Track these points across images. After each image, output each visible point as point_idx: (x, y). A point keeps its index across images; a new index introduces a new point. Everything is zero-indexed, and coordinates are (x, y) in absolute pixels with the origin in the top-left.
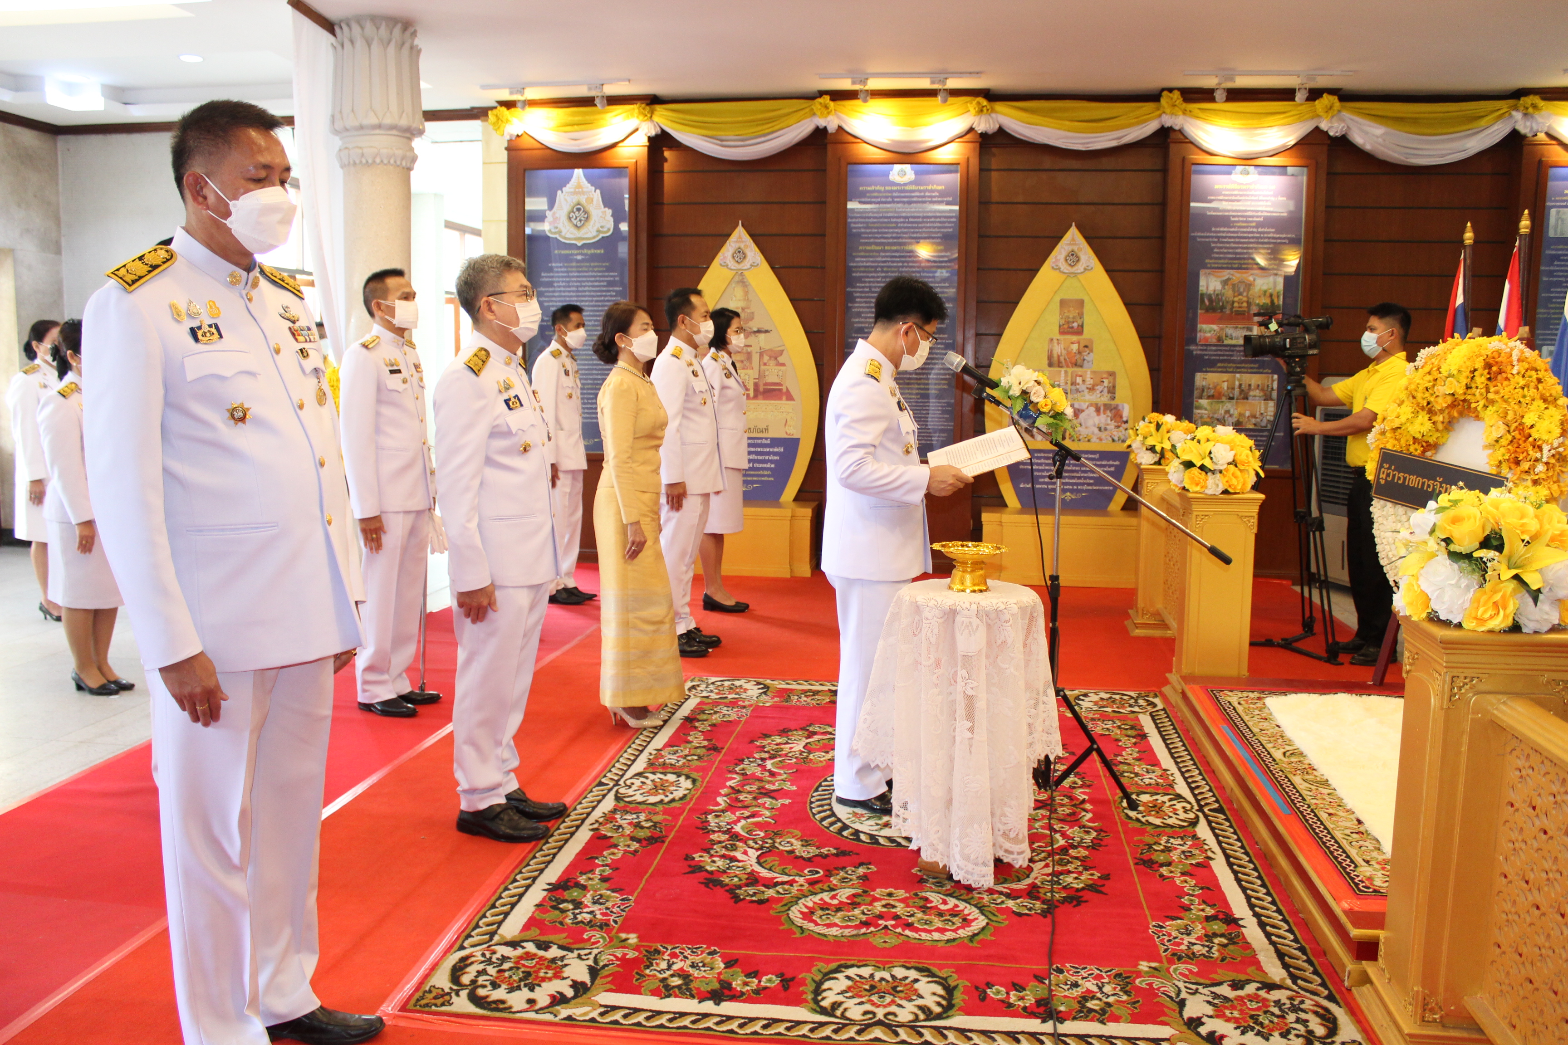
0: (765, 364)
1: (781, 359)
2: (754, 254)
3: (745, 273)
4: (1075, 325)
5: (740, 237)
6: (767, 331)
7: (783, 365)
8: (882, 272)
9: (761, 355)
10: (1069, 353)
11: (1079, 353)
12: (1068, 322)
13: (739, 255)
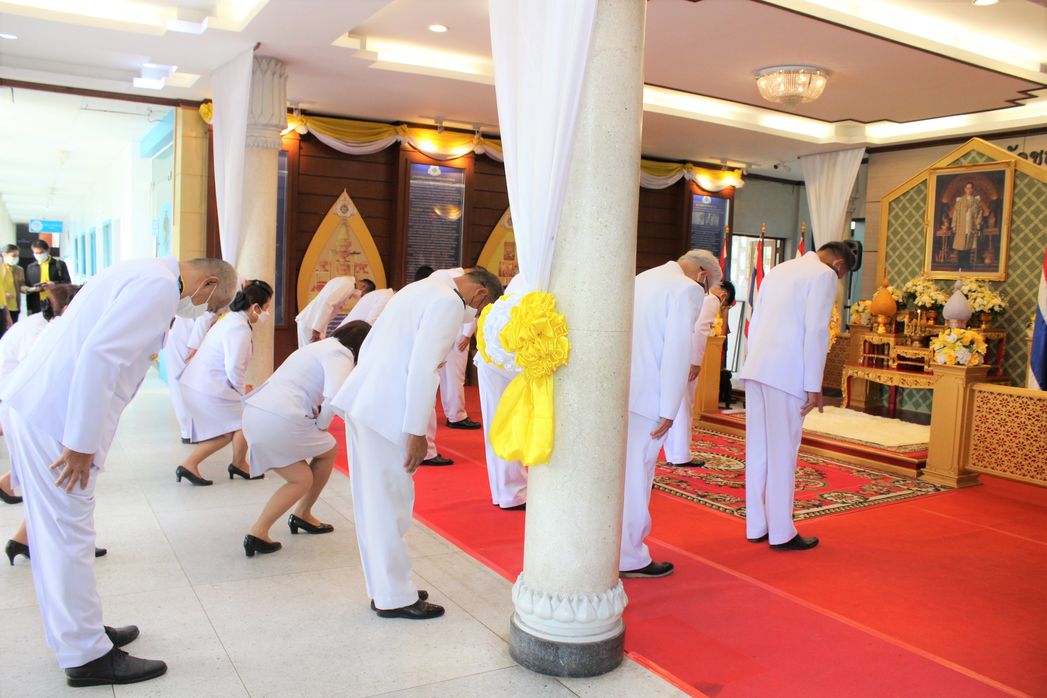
0: (357, 272)
1: (366, 270)
2: (353, 209)
3: (348, 219)
4: (511, 255)
5: (345, 199)
6: (359, 253)
7: (367, 273)
8: (423, 223)
9: (355, 266)
10: (508, 269)
11: (513, 269)
12: (508, 254)
13: (345, 208)
